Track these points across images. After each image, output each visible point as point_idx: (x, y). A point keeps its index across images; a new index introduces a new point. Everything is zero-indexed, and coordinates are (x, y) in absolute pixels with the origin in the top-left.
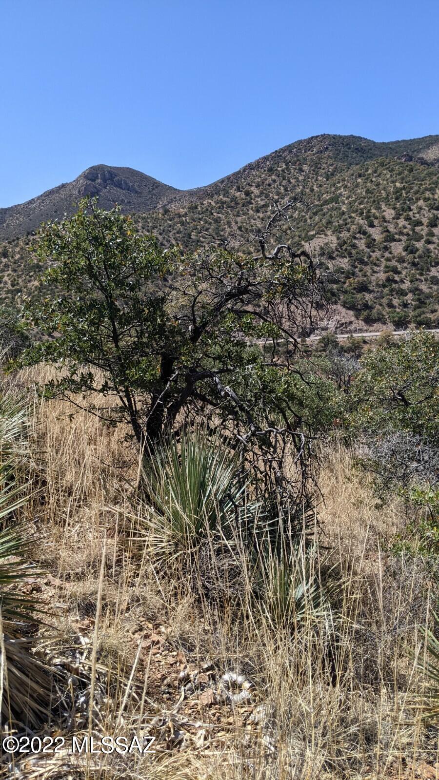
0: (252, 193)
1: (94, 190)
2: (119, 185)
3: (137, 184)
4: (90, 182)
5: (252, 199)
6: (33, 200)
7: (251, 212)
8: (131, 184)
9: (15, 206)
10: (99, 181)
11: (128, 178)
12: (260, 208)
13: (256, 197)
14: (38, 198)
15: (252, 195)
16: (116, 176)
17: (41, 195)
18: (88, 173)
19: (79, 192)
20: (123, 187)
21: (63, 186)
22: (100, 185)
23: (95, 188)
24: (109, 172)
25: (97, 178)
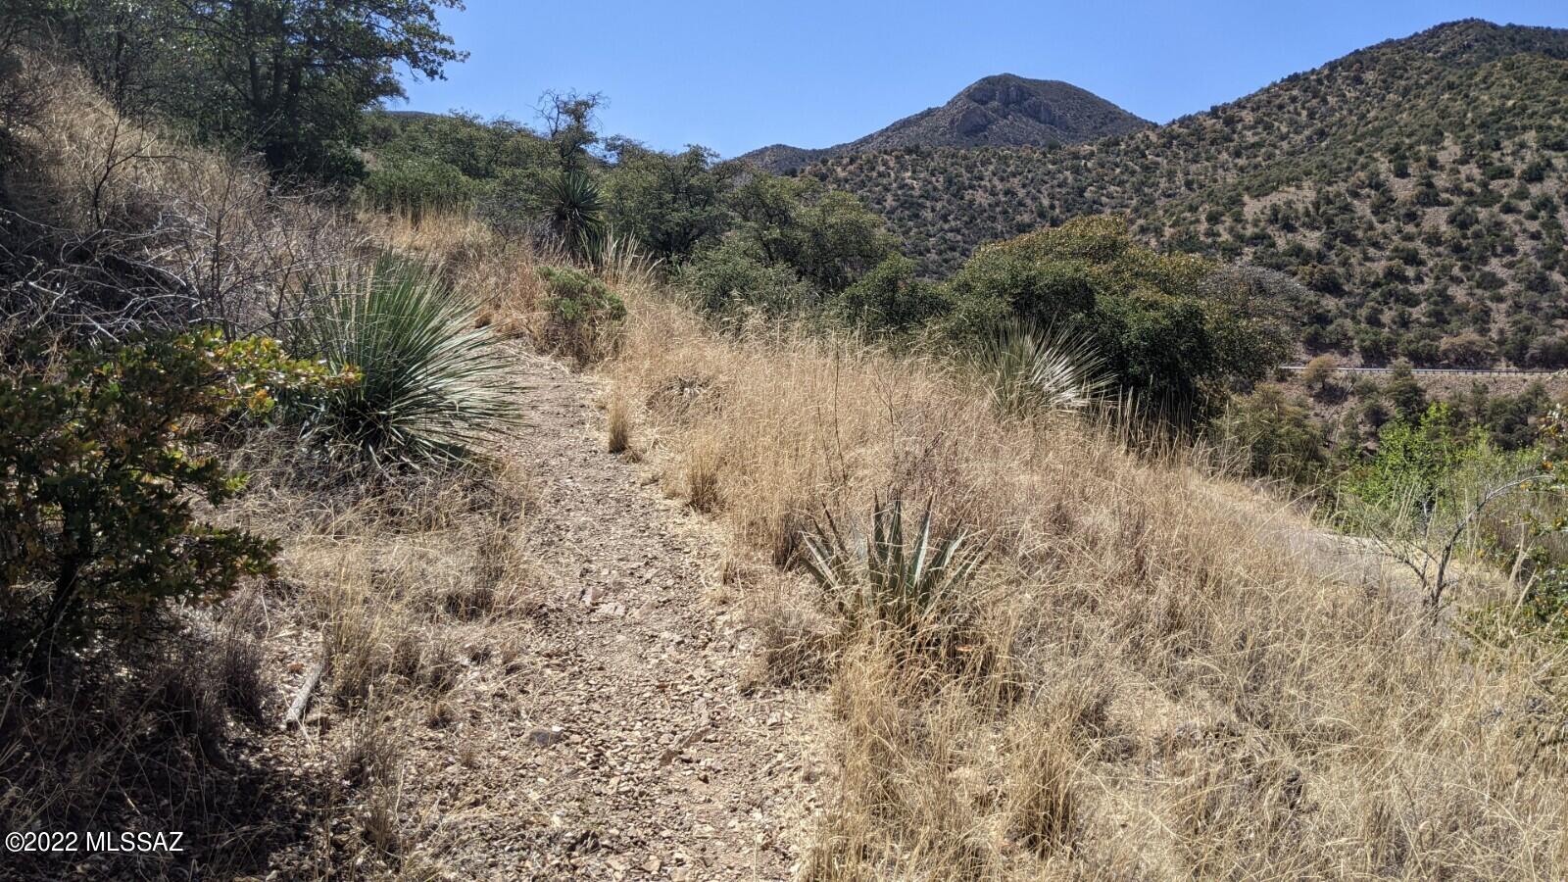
0: (1241, 120)
1: (981, 121)
2: (1034, 114)
3: (1073, 113)
4: (976, 105)
5: (1234, 132)
6: (871, 136)
7: (1225, 156)
8: (1058, 113)
9: (839, 146)
10: (995, 104)
11: (1057, 101)
12: (1246, 148)
13: (1245, 128)
14: (881, 133)
15: (1240, 126)
16: (1030, 95)
17: (887, 129)
18: (975, 89)
19: (952, 122)
20: (1043, 118)
21: (930, 112)
22: (995, 111)
23: (985, 116)
24: (1019, 88)
25: (992, 98)
